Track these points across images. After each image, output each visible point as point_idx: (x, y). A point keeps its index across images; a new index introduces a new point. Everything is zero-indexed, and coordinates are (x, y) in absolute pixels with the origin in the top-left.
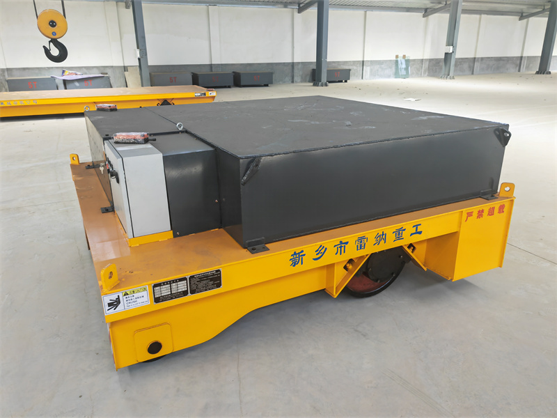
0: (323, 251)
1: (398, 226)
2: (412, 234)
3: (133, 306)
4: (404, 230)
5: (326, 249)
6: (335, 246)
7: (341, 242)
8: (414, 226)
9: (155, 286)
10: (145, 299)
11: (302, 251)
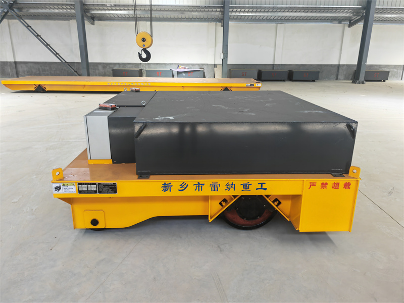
0: (185, 186)
1: (246, 181)
2: (257, 189)
3: (67, 192)
4: (251, 184)
5: (187, 185)
6: (194, 185)
7: (199, 183)
8: (259, 184)
9: (79, 184)
10: (74, 190)
11: (170, 183)
